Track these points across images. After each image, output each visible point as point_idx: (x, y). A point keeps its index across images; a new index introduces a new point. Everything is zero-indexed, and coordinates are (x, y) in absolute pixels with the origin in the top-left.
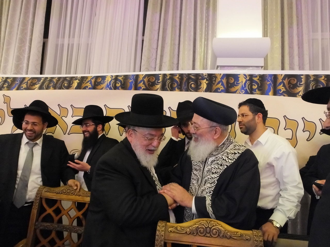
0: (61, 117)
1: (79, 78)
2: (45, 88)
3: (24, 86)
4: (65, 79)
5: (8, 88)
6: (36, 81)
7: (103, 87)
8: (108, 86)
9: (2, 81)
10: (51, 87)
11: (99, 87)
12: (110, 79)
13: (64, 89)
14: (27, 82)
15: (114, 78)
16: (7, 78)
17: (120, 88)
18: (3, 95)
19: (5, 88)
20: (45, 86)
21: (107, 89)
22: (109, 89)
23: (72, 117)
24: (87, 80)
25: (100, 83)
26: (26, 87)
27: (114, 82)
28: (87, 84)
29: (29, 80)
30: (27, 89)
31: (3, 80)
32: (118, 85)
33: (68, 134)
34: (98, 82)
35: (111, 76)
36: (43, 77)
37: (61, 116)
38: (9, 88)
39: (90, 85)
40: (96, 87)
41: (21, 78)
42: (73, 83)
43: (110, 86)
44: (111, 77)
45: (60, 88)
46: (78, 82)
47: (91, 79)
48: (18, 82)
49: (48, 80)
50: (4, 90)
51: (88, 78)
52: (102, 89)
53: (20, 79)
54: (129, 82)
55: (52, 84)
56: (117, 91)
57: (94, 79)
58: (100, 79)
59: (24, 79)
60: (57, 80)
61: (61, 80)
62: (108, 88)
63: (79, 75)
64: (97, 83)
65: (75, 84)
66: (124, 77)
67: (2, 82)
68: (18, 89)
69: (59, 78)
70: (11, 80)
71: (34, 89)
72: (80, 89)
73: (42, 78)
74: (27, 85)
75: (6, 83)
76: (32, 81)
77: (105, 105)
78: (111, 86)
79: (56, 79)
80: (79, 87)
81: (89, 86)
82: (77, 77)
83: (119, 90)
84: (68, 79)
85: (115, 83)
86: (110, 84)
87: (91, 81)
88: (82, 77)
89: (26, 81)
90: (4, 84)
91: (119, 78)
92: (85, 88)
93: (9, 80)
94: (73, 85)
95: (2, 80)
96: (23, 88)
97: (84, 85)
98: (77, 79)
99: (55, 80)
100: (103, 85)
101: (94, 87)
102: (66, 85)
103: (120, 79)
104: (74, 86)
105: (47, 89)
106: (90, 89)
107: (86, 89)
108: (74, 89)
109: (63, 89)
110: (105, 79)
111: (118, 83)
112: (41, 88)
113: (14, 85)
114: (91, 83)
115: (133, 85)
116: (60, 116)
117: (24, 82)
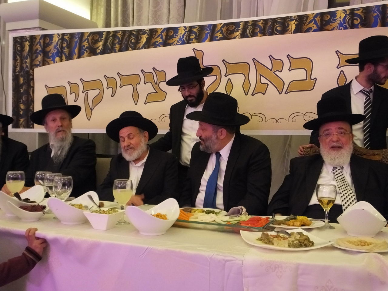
0: (274, 73)
1: (295, 17)
2: (249, 35)
3: (219, 35)
4: (274, 20)
5: (197, 40)
6: (233, 27)
7: (335, 27)
8: (341, 25)
9: (185, 32)
10: (259, 34)
11: (329, 27)
12: (343, 15)
13: (278, 35)
14: (221, 30)
15: (348, 13)
16: (191, 27)
17: (359, 26)
18: (193, 50)
19: (194, 39)
20: (249, 33)
21: (340, 29)
22: (344, 29)
23: (290, 71)
24: (309, 20)
25: (329, 22)
26: (221, 36)
27: (350, 18)
28: (311, 24)
29: (223, 27)
30: (224, 38)
31: (187, 30)
32: (357, 22)
33: (285, 93)
34: (325, 21)
35: (343, 10)
36: (242, 22)
37: (273, 71)
38: (199, 39)
39: (314, 25)
40: (325, 27)
41: (210, 25)
42: (288, 25)
43: (344, 25)
44: (345, 12)
45: (272, 34)
46: (296, 23)
47: (314, 17)
48: (208, 32)
49: (249, 24)
50: (192, 43)
51: (309, 17)
52: (333, 30)
53: (210, 27)
54: (372, 16)
55: (259, 29)
56: (355, 30)
57: (318, 17)
58: (327, 16)
59: (215, 26)
60: (263, 24)
61: (270, 23)
62: (342, 27)
63: (294, 14)
64: (324, 23)
65: (293, 26)
66: (363, 10)
67: (187, 33)
68: (211, 40)
69: (266, 21)
70: (198, 30)
71: (235, 38)
72: (301, 32)
73: (240, 23)
74: (222, 33)
75: (192, 34)
76: (228, 27)
77: (338, 51)
78: (347, 24)
79: (261, 22)
80: (298, 30)
81: (314, 27)
82: (292, 16)
83: (359, 28)
84: (279, 20)
85: (352, 20)
86: (344, 22)
87: (314, 19)
88: (298, 16)
89: (219, 28)
90: (189, 35)
91: (356, 12)
92: (308, 31)
93: (195, 30)
94: (289, 28)
95: (184, 30)
96: (218, 38)
97: (305, 27)
98: (293, 20)
99: (260, 24)
100: (334, 24)
101: (322, 28)
102: (278, 28)
103: (359, 13)
104: (291, 29)
105: (252, 36)
106: (315, 31)
107: (310, 32)
108: (292, 33)
109: (276, 34)
110: (336, 16)
111: (357, 20)
112: (243, 36)
113: (204, 35)
114: (316, 23)
115: (380, 19)
116: (271, 70)
117: (217, 30)
